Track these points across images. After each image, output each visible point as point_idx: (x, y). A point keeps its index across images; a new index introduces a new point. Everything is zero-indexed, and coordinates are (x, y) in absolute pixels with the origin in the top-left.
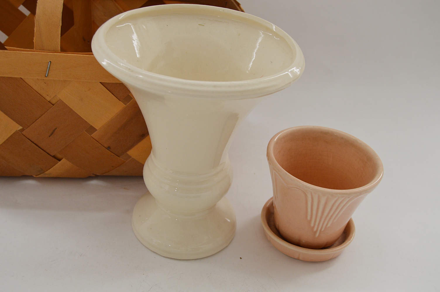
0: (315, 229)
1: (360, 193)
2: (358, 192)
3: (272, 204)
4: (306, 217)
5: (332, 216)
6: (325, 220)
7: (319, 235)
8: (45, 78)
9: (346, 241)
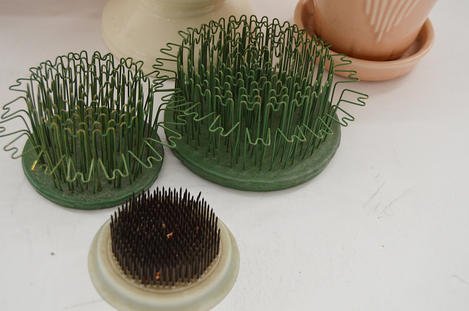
0: (376, 30)
4: (365, 9)
5: (402, 7)
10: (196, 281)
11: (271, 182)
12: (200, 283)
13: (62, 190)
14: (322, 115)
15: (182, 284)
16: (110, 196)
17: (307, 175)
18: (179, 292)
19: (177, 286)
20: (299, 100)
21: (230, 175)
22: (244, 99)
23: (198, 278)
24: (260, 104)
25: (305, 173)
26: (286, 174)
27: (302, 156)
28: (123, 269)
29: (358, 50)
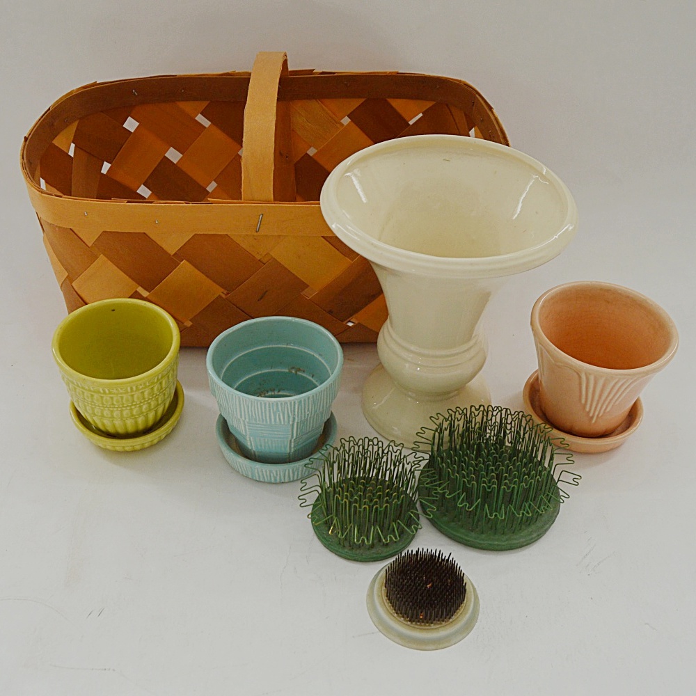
0: (591, 415)
1: (647, 373)
2: (644, 372)
3: (537, 379)
4: (580, 400)
5: (611, 400)
6: (603, 403)
7: (596, 422)
8: (255, 234)
9: (631, 428)
10: (448, 621)
11: (504, 544)
12: (452, 622)
13: (344, 546)
14: (544, 493)
15: (438, 622)
16: (380, 551)
17: (532, 539)
18: (436, 629)
19: (435, 624)
20: (526, 482)
21: (472, 537)
22: (484, 482)
23: (450, 618)
24: (496, 486)
25: (531, 537)
26: (515, 537)
27: (529, 522)
28: (395, 610)
29: (577, 428)
